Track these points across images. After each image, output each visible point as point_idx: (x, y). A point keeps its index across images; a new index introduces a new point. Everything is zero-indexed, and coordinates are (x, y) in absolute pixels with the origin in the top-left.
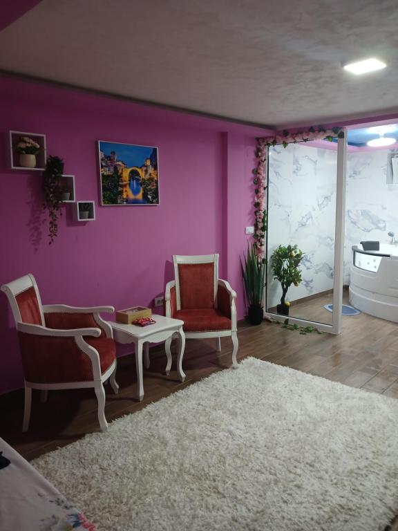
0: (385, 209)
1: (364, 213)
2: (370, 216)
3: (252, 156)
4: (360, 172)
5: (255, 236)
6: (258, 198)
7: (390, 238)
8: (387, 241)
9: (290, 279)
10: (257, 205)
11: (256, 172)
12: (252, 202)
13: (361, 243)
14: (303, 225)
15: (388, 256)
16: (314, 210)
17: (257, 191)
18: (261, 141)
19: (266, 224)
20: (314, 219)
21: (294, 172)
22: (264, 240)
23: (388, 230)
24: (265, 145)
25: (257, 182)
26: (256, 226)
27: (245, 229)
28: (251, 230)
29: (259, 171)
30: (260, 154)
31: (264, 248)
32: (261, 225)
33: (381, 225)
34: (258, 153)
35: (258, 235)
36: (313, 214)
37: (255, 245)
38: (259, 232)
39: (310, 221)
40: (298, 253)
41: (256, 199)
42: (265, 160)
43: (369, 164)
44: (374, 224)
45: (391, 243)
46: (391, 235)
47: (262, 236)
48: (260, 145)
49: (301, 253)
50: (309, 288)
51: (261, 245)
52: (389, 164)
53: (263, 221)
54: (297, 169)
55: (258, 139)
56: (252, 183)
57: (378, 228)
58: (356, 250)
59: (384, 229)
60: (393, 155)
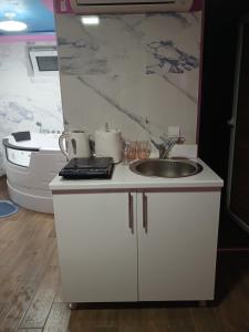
0: (31, 100)
1: (11, 105)
7: (38, 128)
13: (13, 134)
15: (37, 150)
23: (36, 120)
33: (30, 116)
44: (23, 115)
52: (28, 58)
58: (7, 145)
59: (32, 119)
60: (30, 49)
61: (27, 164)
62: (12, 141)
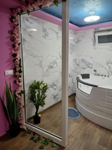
0: (92, 58)
1: (82, 60)
2: (85, 61)
3: (7, 21)
4: (80, 41)
5: (15, 76)
6: (15, 50)
7: (94, 72)
8: (93, 73)
9: (39, 102)
10: (15, 55)
11: (12, 32)
12: (10, 54)
13: (81, 75)
14: (51, 67)
16: (58, 59)
17: (14, 46)
18: (14, 11)
19: (22, 68)
20: (58, 63)
21: (44, 37)
22: (21, 79)
23: (93, 69)
24: (17, 14)
25: (13, 39)
26: (15, 69)
27: (5, 72)
28: (10, 72)
29: (14, 32)
30: (13, 20)
31: (21, 84)
32: (18, 69)
33: (91, 66)
34: (12, 19)
35: (17, 76)
36: (57, 61)
37: (15, 82)
38: (17, 74)
39: (55, 65)
40: (45, 85)
41: (13, 51)
42: (18, 24)
43: (85, 36)
44: (87, 65)
45: (95, 75)
46: (95, 71)
47: (20, 76)
48: (14, 14)
49: (47, 85)
50: (56, 99)
51: (20, 82)
52: (94, 37)
53: (20, 66)
54: (46, 35)
55: (12, 9)
56: (9, 40)
57: (89, 67)
58: (78, 80)
60: (95, 32)
62: (81, 78)
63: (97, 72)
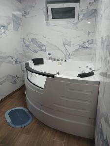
0: (45, 38)
1: (33, 40)
7: (49, 56)
8: (47, 58)
13: (32, 60)
15: (52, 76)
44: (39, 47)
45: (50, 59)
46: (49, 54)
52: (46, 8)
57: (42, 50)
59: (45, 50)
60: (48, 3)
61: (43, 86)
63: (52, 56)
